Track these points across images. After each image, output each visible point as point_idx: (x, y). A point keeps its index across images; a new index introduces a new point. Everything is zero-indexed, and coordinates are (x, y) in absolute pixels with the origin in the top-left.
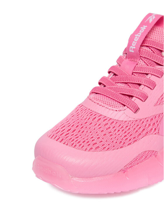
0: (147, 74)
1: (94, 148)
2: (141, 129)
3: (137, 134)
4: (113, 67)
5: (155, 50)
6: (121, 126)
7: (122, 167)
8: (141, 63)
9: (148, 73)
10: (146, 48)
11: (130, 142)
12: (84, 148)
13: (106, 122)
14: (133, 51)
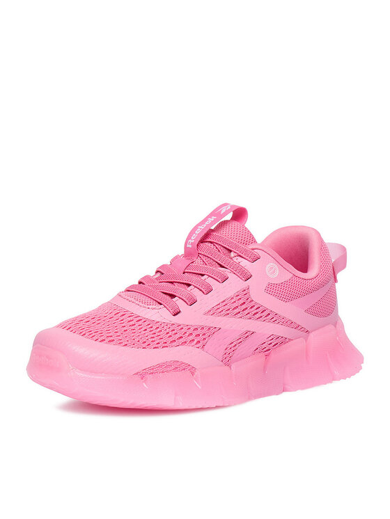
0: (203, 275)
1: (107, 340)
2: (178, 336)
3: (171, 339)
4: (163, 266)
5: (222, 248)
6: (149, 326)
7: (140, 369)
8: (198, 261)
9: (203, 273)
10: (210, 244)
11: (157, 346)
12: (95, 338)
13: (131, 318)
14: (190, 246)
